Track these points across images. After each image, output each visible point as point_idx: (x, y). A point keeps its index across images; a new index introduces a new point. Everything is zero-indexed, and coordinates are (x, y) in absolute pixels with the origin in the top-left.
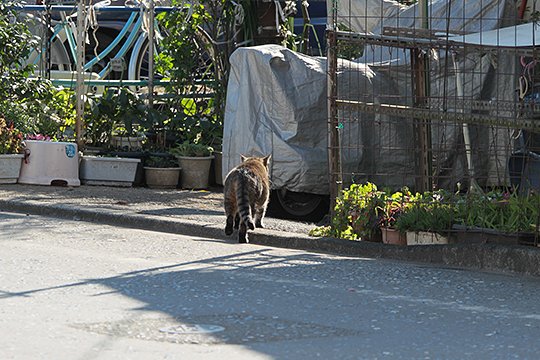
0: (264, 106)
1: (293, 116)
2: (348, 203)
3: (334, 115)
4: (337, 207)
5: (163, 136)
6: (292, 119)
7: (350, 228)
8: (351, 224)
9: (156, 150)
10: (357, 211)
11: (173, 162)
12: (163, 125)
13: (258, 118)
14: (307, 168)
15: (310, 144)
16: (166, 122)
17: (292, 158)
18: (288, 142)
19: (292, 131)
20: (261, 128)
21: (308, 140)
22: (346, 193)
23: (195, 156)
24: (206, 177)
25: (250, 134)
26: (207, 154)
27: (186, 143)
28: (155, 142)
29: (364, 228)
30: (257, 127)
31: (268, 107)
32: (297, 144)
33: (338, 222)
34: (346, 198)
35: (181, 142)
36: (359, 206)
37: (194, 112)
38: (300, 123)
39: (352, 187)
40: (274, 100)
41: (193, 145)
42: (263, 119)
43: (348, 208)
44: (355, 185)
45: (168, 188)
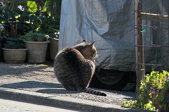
0: (86, 11)
1: (106, 18)
2: (149, 85)
3: (139, 23)
4: (141, 87)
5: (15, 27)
6: (106, 20)
7: (151, 102)
8: (151, 100)
9: (10, 36)
10: (156, 91)
11: (22, 45)
12: (15, 19)
13: (82, 20)
14: (115, 54)
15: (118, 38)
16: (17, 17)
17: (105, 47)
18: (103, 36)
19: (105, 28)
20: (84, 26)
21: (116, 34)
22: (148, 78)
23: (36, 41)
24: (44, 55)
25: (77, 30)
26: (45, 40)
27: (31, 32)
28: (9, 31)
29: (161, 103)
30: (81, 25)
31: (89, 12)
32: (109, 37)
33: (143, 98)
34: (148, 81)
35: (27, 31)
36: (157, 87)
37: (35, 10)
38: (111, 23)
39: (152, 73)
40: (93, 7)
41: (35, 34)
42: (85, 20)
43: (149, 89)
44: (154, 72)
45: (19, 63)
